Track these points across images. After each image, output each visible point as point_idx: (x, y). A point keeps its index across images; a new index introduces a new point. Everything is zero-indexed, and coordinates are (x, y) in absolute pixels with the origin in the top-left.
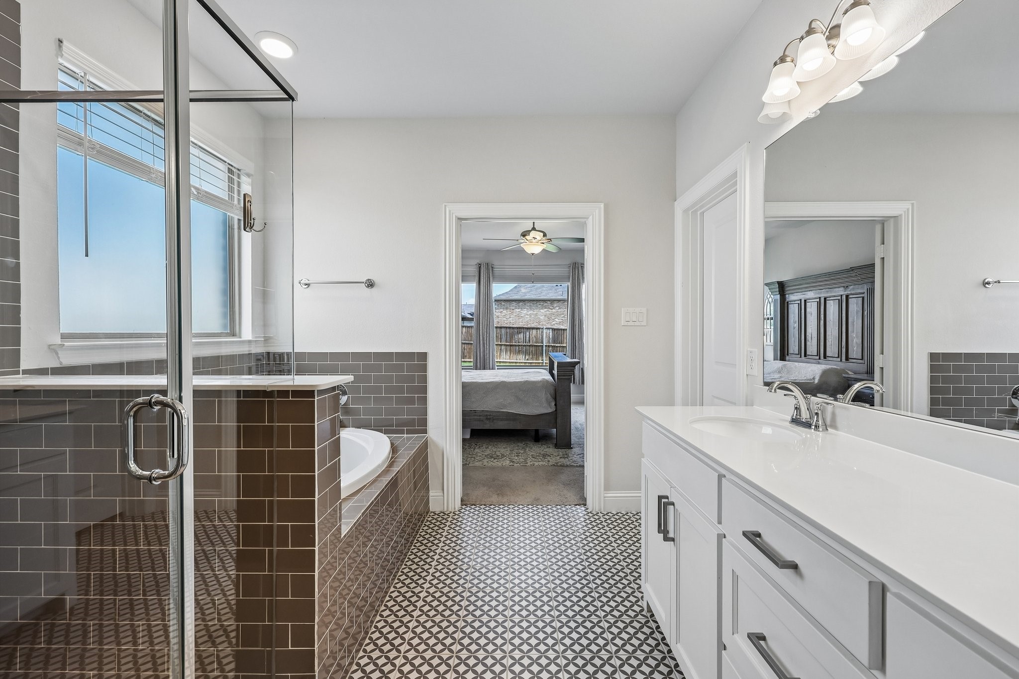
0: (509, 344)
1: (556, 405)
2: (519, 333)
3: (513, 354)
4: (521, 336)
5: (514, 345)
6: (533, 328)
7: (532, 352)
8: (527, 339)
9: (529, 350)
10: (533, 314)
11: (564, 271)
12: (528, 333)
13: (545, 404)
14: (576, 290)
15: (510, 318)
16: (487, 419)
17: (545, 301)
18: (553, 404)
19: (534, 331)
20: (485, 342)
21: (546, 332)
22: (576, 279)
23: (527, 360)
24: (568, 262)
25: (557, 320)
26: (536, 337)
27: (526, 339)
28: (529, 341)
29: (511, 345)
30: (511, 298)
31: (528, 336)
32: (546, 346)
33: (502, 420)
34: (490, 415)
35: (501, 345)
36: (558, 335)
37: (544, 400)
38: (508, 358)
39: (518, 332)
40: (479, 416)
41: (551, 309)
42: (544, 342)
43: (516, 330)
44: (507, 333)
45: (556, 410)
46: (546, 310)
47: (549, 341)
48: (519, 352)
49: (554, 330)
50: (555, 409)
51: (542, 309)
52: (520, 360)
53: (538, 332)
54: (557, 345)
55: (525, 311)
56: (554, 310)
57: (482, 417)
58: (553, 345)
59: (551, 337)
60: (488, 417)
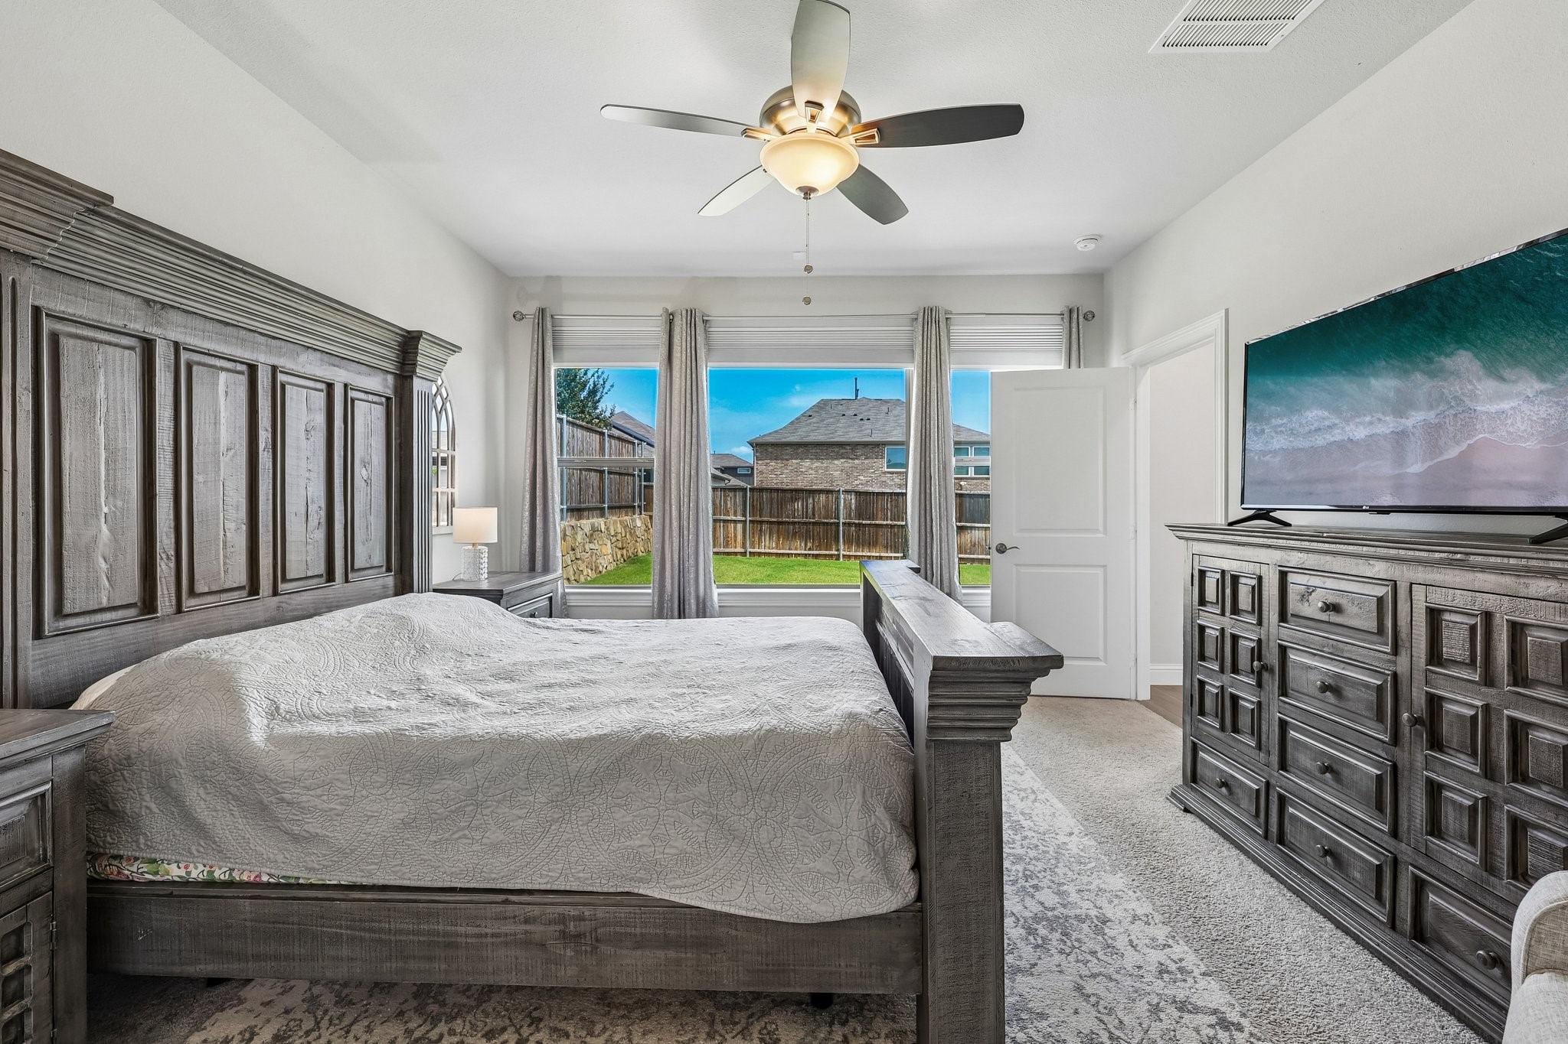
0: (775, 520)
1: (917, 866)
2: (794, 500)
3: (784, 538)
4: (798, 505)
5: (786, 522)
6: (820, 491)
7: (819, 534)
8: (810, 511)
9: (813, 530)
10: (821, 468)
11: (898, 333)
12: (810, 501)
13: (862, 869)
14: (934, 383)
15: (782, 474)
16: (564, 935)
17: (841, 445)
18: (903, 861)
19: (823, 497)
20: (685, 524)
21: (845, 499)
22: (933, 351)
23: (810, 549)
24: (909, 308)
25: (862, 478)
26: (826, 507)
27: (807, 512)
28: (814, 515)
29: (779, 523)
30: (784, 440)
31: (810, 506)
32: (844, 524)
33: (640, 943)
34: (581, 918)
35: (761, 522)
36: (867, 503)
37: (856, 843)
38: (774, 545)
39: (792, 498)
40: (527, 921)
41: (852, 459)
42: (841, 517)
43: (788, 495)
44: (772, 499)
45: (919, 898)
46: (842, 460)
47: (850, 515)
48: (795, 534)
49: (858, 493)
50: (913, 894)
51: (837, 459)
52: (796, 549)
53: (830, 499)
54: (864, 522)
55: (807, 463)
56: (856, 461)
57: (536, 929)
58: (857, 521)
59: (853, 507)
60: (572, 927)
